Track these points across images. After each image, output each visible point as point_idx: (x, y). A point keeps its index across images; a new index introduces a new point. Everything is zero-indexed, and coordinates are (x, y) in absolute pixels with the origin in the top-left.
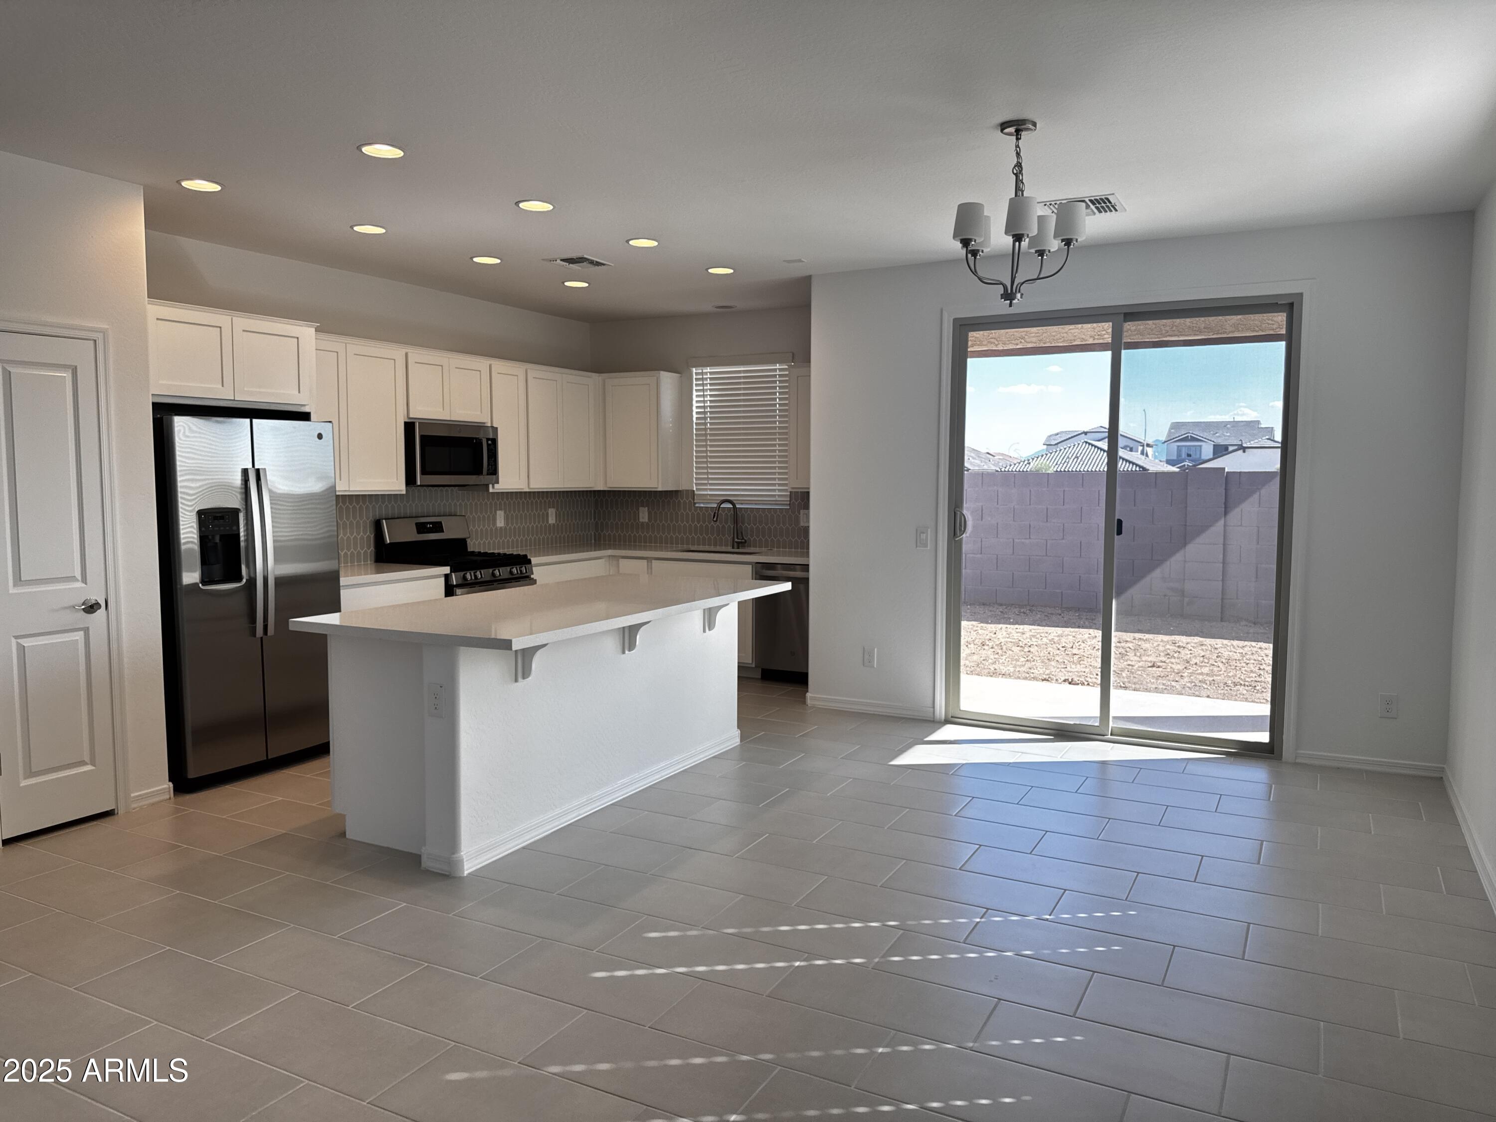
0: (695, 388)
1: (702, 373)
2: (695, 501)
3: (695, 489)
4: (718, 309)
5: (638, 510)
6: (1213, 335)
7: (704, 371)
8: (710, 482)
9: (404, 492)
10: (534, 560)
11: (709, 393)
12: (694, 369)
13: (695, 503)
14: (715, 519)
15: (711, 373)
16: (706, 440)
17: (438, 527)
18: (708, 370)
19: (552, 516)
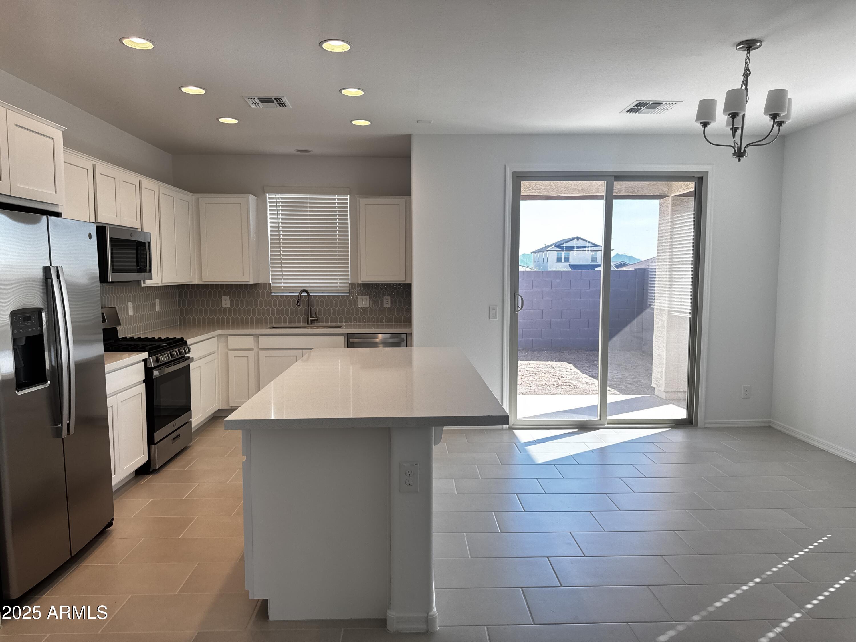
0: (268, 208)
1: (276, 198)
2: (272, 291)
3: (271, 282)
4: (299, 153)
5: (221, 298)
6: (586, 194)
7: (277, 196)
8: (284, 277)
10: (189, 341)
11: (280, 212)
12: (268, 194)
13: (271, 293)
14: (299, 304)
15: (282, 198)
16: (280, 247)
18: (280, 196)
19: (158, 305)
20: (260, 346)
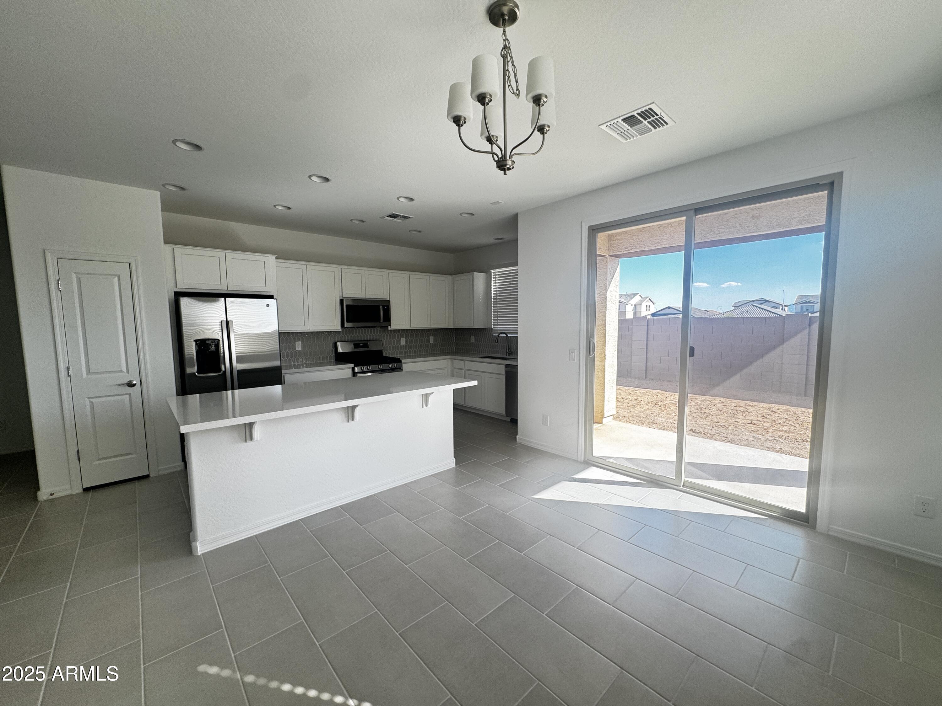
0: (492, 279)
2: (492, 333)
3: (492, 327)
4: (497, 241)
5: (471, 336)
7: (496, 271)
8: (499, 324)
9: (341, 330)
10: (403, 361)
11: (498, 281)
12: (492, 270)
14: (496, 342)
15: (499, 272)
16: (497, 304)
17: (366, 345)
19: (432, 340)
20: (466, 368)
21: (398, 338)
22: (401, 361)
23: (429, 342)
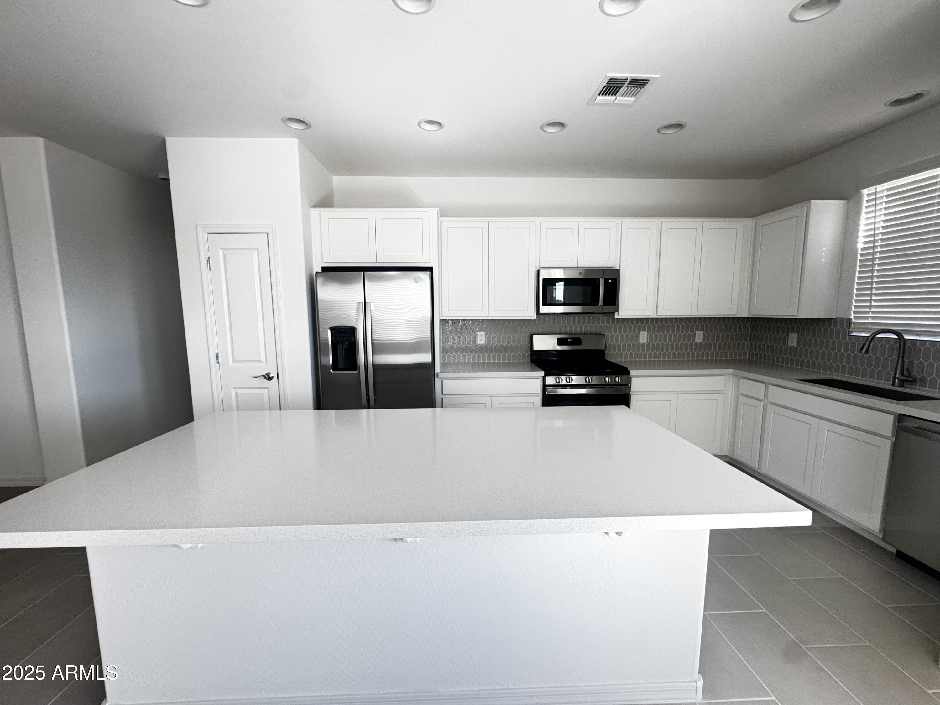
0: (864, 211)
1: (877, 192)
2: (851, 330)
3: (852, 317)
5: (788, 335)
7: (880, 189)
8: (873, 310)
9: (535, 318)
10: (632, 373)
11: (882, 212)
12: (865, 190)
14: (864, 351)
15: (888, 190)
17: (576, 341)
18: (885, 186)
19: (699, 337)
20: (770, 399)
21: (634, 332)
22: (628, 373)
23: (694, 340)
